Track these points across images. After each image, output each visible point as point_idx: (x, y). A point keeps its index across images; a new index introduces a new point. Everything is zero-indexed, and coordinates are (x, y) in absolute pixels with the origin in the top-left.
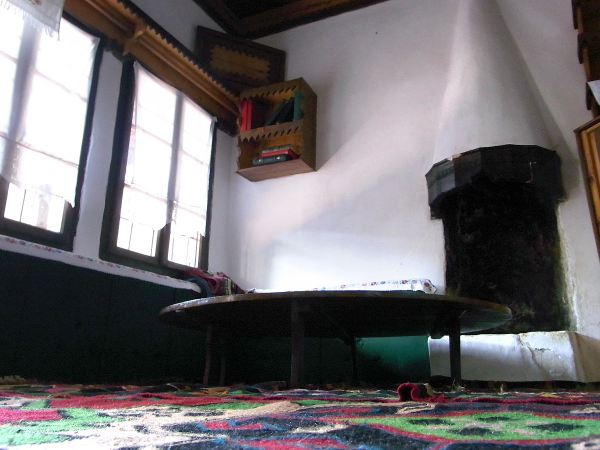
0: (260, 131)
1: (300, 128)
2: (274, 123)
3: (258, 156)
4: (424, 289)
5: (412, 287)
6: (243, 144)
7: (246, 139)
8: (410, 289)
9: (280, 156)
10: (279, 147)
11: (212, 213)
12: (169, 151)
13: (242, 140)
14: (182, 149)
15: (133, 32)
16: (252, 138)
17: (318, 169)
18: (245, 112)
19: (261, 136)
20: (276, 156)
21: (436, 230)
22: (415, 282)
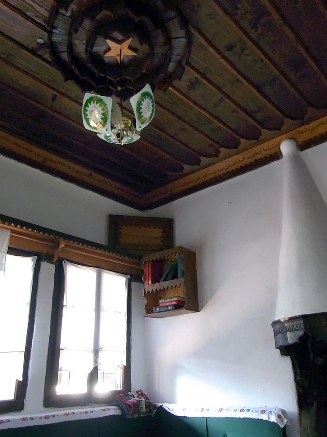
0: (157, 286)
1: (182, 284)
2: (165, 280)
3: (157, 305)
4: (277, 421)
5: (269, 417)
6: (148, 295)
7: (149, 292)
8: (267, 419)
9: (170, 306)
10: (170, 298)
11: (132, 346)
12: (93, 314)
13: (147, 291)
14: (103, 309)
15: (58, 246)
16: (152, 291)
17: (201, 310)
18: (147, 270)
19: (158, 289)
20: (168, 306)
21: (285, 366)
22: (271, 412)
